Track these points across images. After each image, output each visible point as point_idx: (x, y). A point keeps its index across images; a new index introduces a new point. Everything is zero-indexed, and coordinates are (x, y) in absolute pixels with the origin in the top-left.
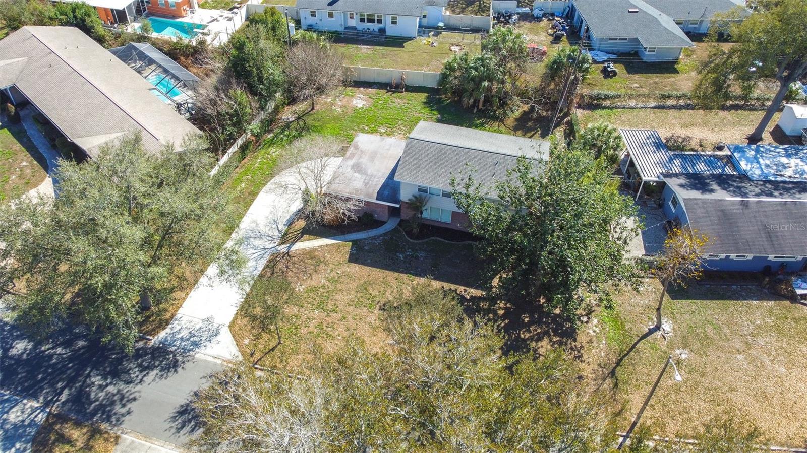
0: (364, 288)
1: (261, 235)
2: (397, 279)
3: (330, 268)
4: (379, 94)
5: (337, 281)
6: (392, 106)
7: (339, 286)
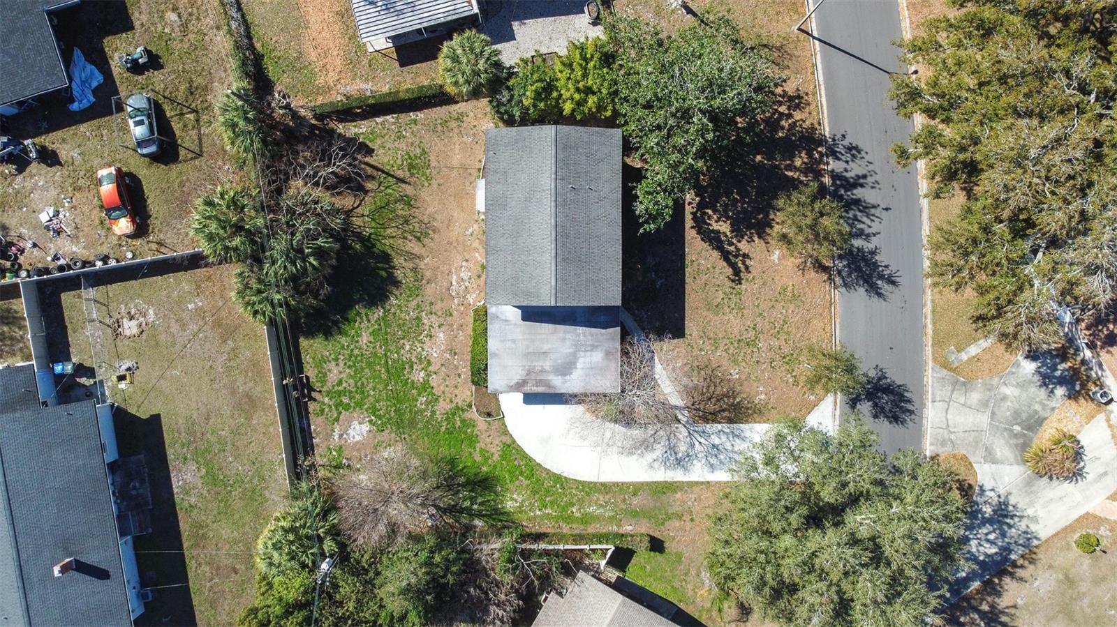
0: (716, 308)
1: (670, 449)
2: (695, 278)
3: (699, 353)
4: (322, 410)
5: (715, 339)
6: (352, 382)
7: (720, 335)
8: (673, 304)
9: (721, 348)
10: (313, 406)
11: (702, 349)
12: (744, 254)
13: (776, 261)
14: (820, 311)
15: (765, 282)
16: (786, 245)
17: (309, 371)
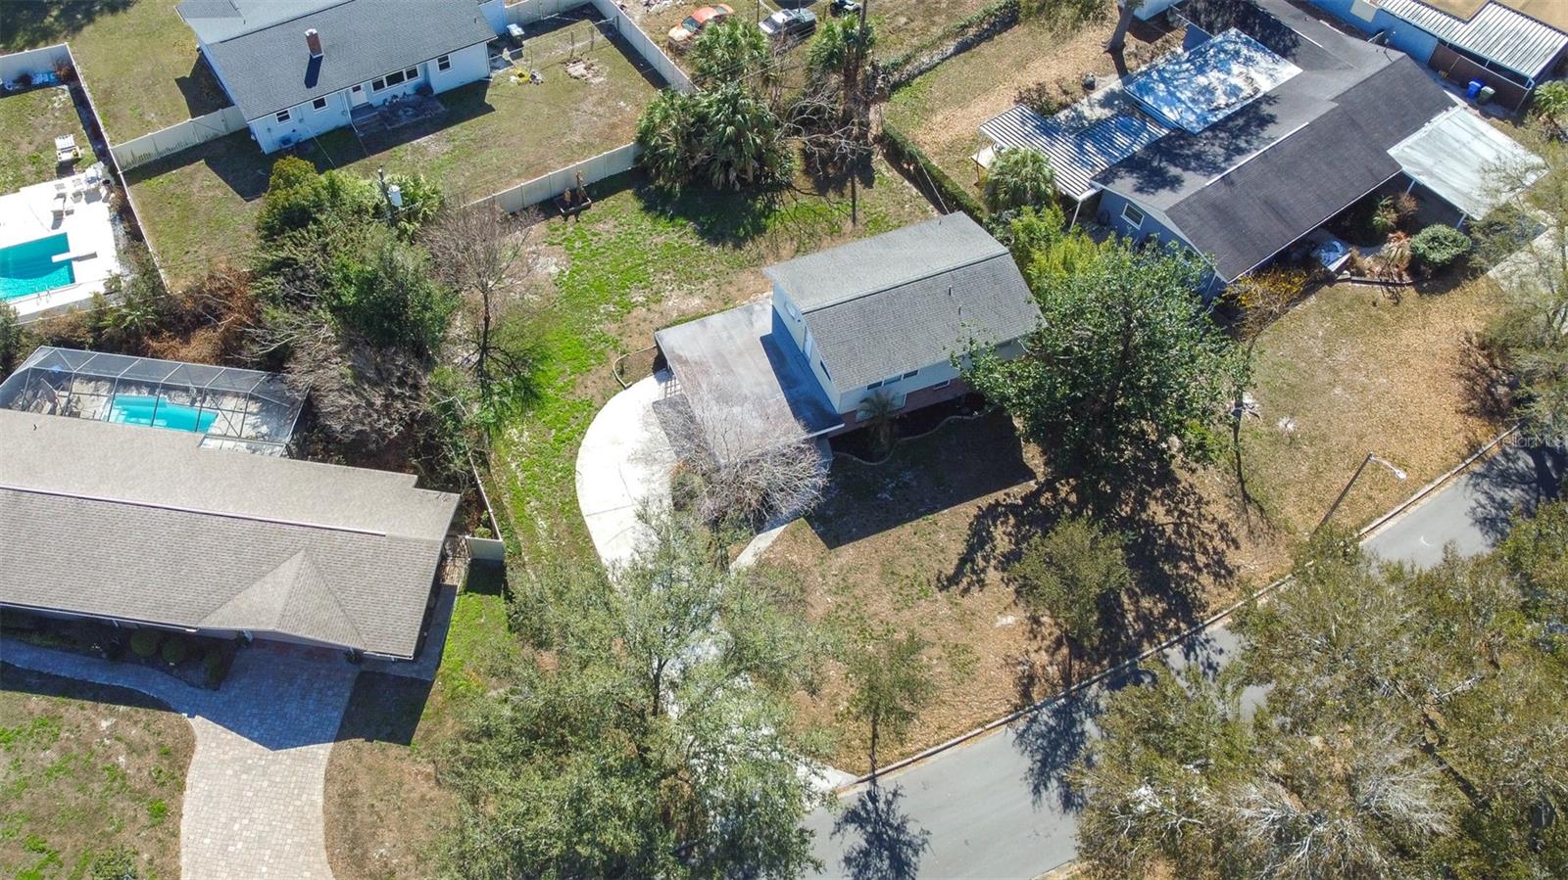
0: (889, 572)
3: (818, 574)
4: (557, 229)
5: (847, 587)
6: (602, 243)
7: (856, 592)
8: (867, 520)
9: (839, 600)
10: (557, 220)
11: (824, 577)
12: (983, 581)
13: (998, 625)
14: (963, 713)
15: (961, 620)
16: (1028, 629)
17: (597, 208)
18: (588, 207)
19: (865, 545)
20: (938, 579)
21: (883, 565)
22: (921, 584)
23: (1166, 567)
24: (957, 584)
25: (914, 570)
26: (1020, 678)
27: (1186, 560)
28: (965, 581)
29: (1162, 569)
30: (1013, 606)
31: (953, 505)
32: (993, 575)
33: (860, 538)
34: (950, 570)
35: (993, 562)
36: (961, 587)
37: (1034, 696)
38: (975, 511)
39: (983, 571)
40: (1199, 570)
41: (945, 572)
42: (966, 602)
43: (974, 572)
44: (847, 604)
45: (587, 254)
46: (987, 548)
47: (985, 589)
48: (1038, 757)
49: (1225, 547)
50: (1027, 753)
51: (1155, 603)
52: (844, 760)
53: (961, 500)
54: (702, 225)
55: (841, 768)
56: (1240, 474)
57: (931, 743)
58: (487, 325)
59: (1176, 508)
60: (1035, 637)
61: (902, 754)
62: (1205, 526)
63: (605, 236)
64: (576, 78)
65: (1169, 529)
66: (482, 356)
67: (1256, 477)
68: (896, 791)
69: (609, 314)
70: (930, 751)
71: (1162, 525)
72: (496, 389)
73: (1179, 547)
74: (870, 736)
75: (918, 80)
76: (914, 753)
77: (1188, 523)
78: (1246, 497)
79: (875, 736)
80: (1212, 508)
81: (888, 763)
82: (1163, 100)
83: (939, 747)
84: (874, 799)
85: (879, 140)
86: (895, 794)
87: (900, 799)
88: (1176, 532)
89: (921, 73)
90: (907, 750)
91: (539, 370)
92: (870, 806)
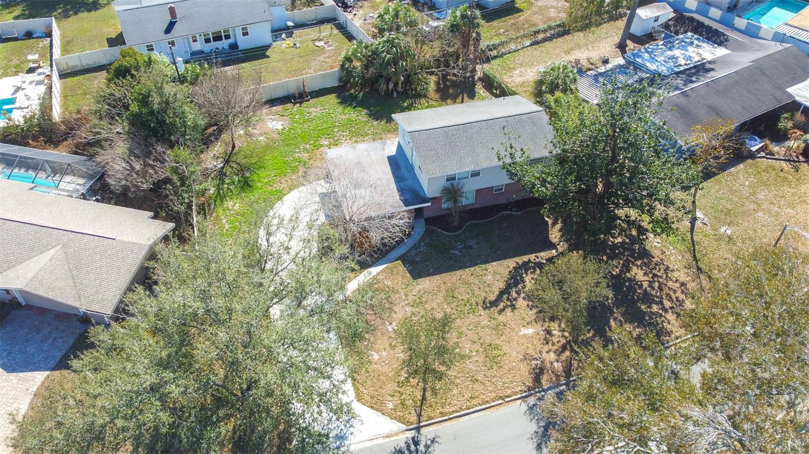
2: (472, 275)
3: (402, 294)
4: (288, 109)
5: (421, 303)
6: (311, 117)
7: (427, 306)
8: (441, 265)
9: (414, 310)
10: (289, 106)
11: (406, 295)
12: (514, 305)
13: (521, 333)
14: (490, 389)
15: (496, 328)
16: (544, 337)
17: (312, 101)
18: (308, 100)
19: (437, 279)
20: (484, 303)
21: (447, 291)
22: (471, 305)
23: (643, 307)
24: (496, 306)
25: (468, 296)
26: (534, 369)
27: (657, 303)
28: (502, 305)
29: (640, 307)
30: (533, 322)
31: (499, 260)
32: (521, 303)
33: (435, 275)
34: (492, 297)
35: (522, 295)
36: (499, 308)
37: (543, 382)
38: (514, 265)
39: (515, 299)
40: (666, 311)
41: (489, 298)
42: (501, 318)
43: (508, 299)
44: (419, 313)
45: (302, 121)
46: (520, 286)
47: (515, 311)
48: (542, 424)
49: (684, 298)
50: (534, 421)
51: (634, 328)
52: (398, 414)
53: (505, 258)
54: (371, 111)
55: (395, 418)
56: (695, 256)
57: (464, 408)
58: (232, 150)
59: (651, 272)
60: (547, 343)
61: (441, 413)
62: (670, 284)
63: (314, 114)
64: (318, 47)
65: (645, 285)
66: (225, 164)
67: (706, 258)
68: (434, 439)
69: (305, 149)
70: (463, 413)
71: (641, 281)
72: (227, 181)
73: (652, 295)
74: (420, 398)
75: (508, 55)
76: (450, 413)
77: (659, 282)
78: (699, 269)
79: (424, 398)
80: (676, 274)
81: (430, 418)
82: (647, 60)
83: (469, 411)
84: (416, 443)
85: (480, 79)
86: (433, 441)
87: (436, 444)
88: (650, 286)
89: (510, 53)
90: (446, 411)
91: (256, 173)
92: (413, 448)
